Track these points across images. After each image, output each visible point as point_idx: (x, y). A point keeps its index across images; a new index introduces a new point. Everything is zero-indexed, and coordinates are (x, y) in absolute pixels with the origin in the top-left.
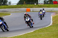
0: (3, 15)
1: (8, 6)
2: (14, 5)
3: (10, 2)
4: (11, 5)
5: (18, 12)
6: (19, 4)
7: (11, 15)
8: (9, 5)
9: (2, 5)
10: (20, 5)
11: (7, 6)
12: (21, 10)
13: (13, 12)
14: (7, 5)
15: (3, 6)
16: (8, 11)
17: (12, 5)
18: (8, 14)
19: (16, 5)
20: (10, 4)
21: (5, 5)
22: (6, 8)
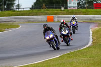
0: (7, 27)
1: (14, 11)
3: (18, 5)
5: (33, 22)
6: (34, 9)
7: (20, 27)
8: (17, 10)
9: (5, 9)
10: (35, 11)
12: (37, 19)
13: (24, 23)
15: (7, 12)
16: (15, 21)
17: (23, 9)
18: (15, 25)
19: (29, 11)
20: (18, 9)
21: (11, 10)
22: (11, 16)
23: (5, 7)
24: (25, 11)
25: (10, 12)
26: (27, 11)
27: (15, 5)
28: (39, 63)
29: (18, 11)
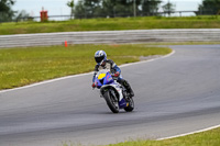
0: (144, 52)
1: (160, 18)
2: (184, 15)
3: (169, 5)
4: (172, 15)
5: (200, 42)
6: (203, 13)
7: (173, 52)
8: (167, 15)
9: (139, 13)
10: (205, 17)
11: (159, 21)
12: (209, 36)
13: (180, 43)
14: (157, 15)
15: (142, 20)
16: (161, 40)
17: (178, 15)
18: (163, 49)
19: (192, 18)
20: (169, 13)
21: (151, 14)
22: (153, 27)
23: (140, 8)
24: (184, 18)
25: (151, 20)
26: (187, 18)
27: (162, 4)
28: (211, 131)
29: (169, 18)
